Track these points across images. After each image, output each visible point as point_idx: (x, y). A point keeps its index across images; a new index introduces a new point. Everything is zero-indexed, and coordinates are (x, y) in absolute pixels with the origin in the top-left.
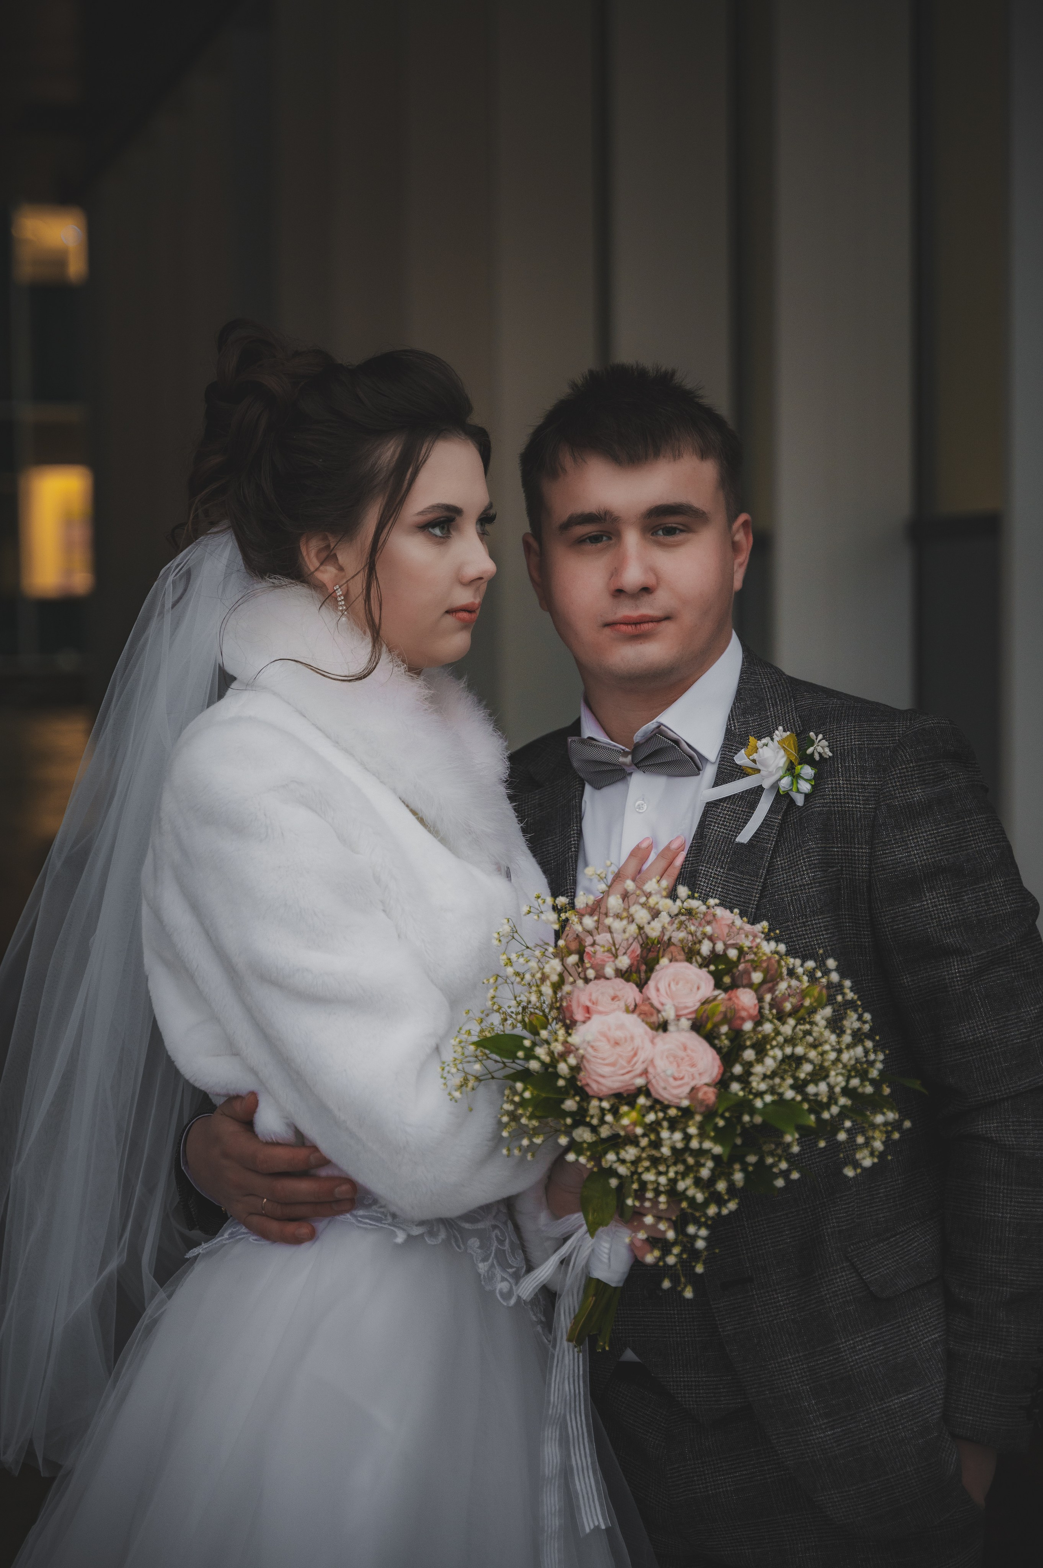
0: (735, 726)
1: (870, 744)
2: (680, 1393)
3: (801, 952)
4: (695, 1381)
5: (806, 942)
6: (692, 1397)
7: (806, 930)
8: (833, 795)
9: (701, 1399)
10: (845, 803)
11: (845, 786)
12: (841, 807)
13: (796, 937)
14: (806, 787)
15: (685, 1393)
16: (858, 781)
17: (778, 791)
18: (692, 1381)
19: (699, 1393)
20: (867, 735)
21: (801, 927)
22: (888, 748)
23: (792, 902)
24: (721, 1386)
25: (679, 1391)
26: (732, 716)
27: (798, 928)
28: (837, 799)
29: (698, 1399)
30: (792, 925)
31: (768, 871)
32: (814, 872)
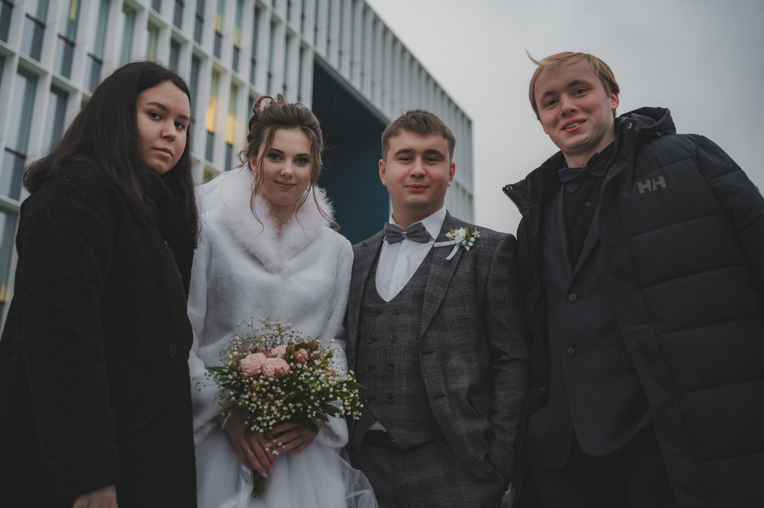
2: (396, 437)
3: (465, 294)
4: (402, 433)
5: (467, 291)
6: (400, 439)
7: (467, 287)
8: (479, 249)
9: (403, 440)
10: (483, 253)
12: (482, 254)
13: (464, 289)
14: (471, 244)
15: (397, 437)
17: (461, 245)
18: (401, 433)
19: (403, 437)
21: (466, 286)
23: (464, 278)
24: (411, 435)
25: (395, 436)
27: (465, 286)
28: (480, 251)
29: (402, 440)
30: (463, 285)
31: (456, 268)
32: (472, 270)
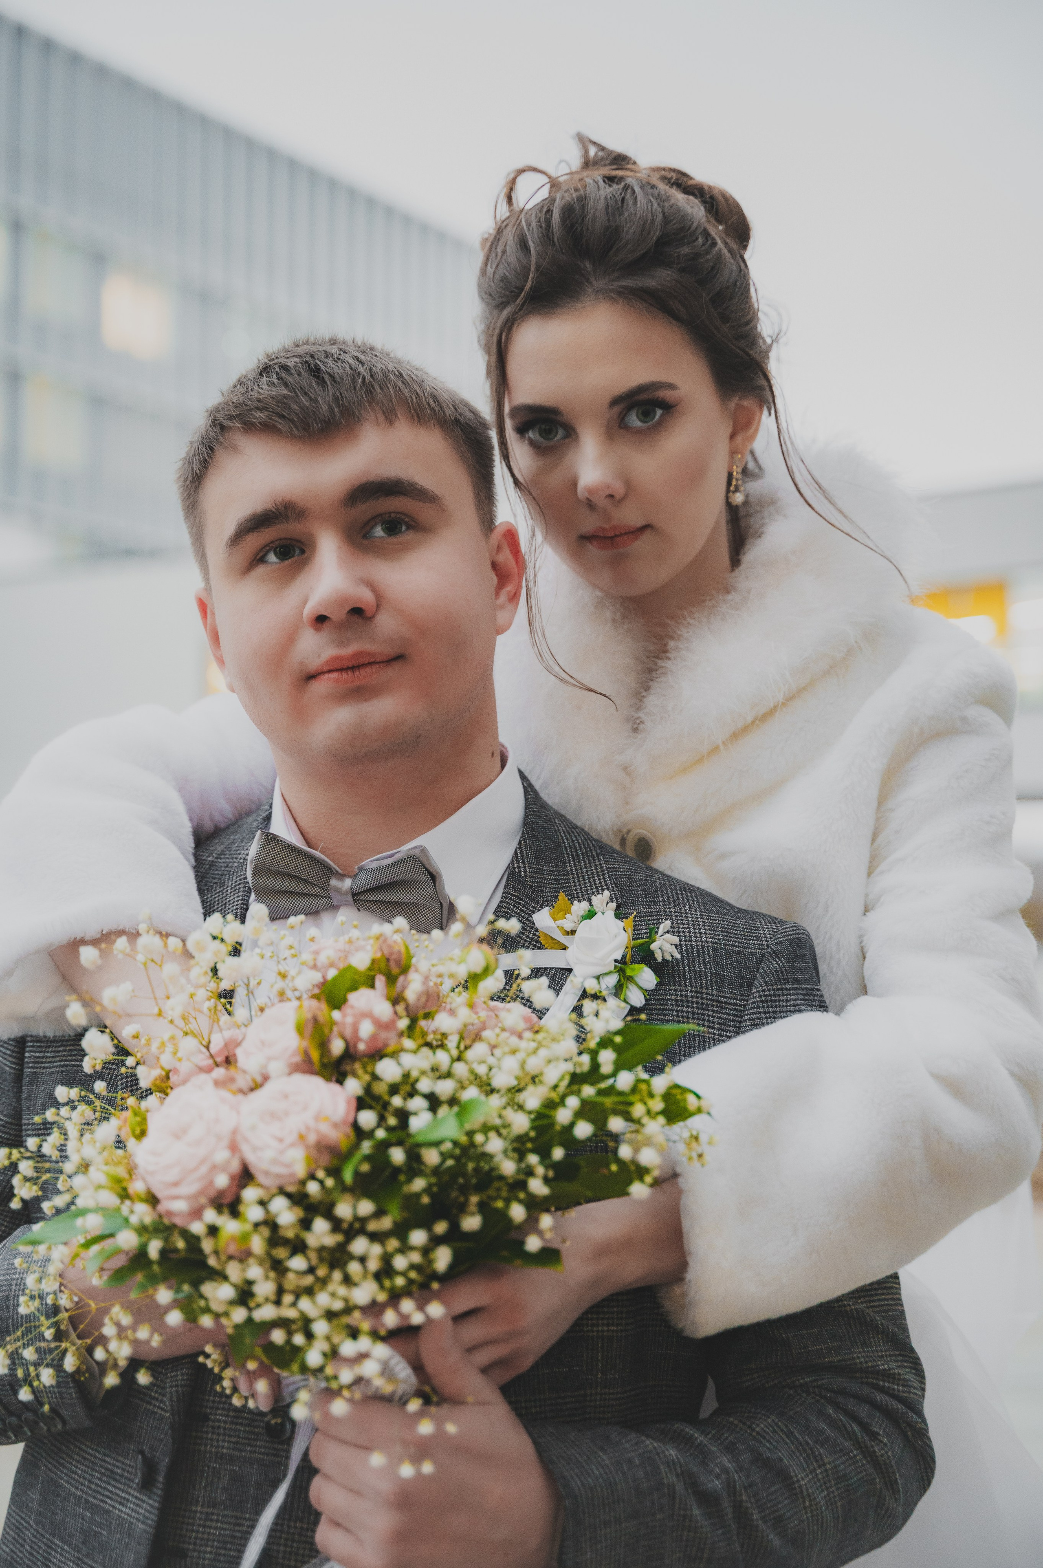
0: (525, 872)
1: (729, 945)
8: (677, 1011)
11: (695, 1000)
16: (712, 995)
20: (722, 931)
22: (753, 954)
26: (522, 856)
